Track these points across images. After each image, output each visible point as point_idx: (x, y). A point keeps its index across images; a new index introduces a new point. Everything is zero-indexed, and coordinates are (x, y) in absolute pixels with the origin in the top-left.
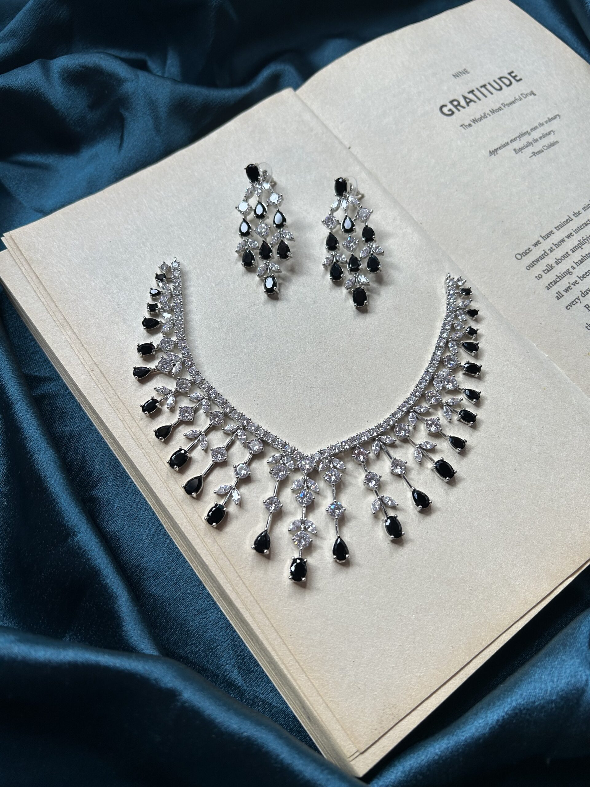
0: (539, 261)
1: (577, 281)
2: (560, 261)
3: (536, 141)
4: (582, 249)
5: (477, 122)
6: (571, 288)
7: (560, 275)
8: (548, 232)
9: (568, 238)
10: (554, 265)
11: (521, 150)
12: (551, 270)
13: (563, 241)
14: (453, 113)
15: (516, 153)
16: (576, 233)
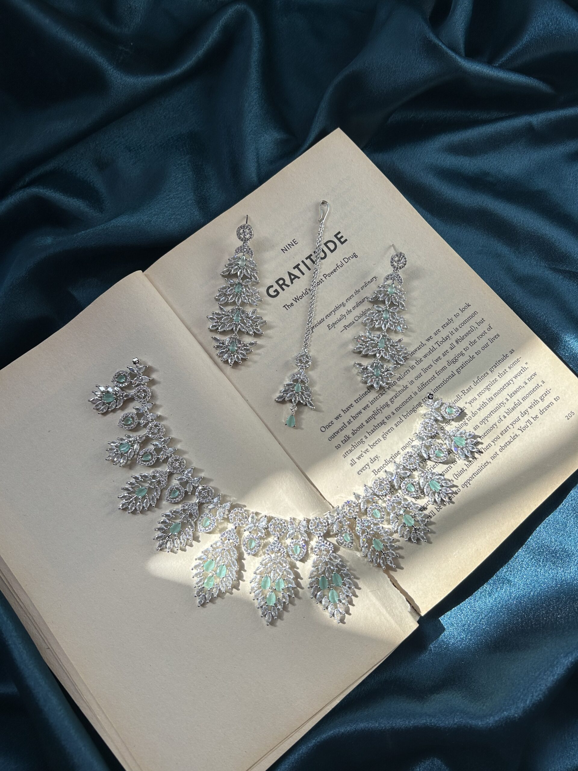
0: (339, 432)
1: (368, 449)
2: (356, 431)
3: (349, 312)
4: (375, 419)
5: (299, 300)
6: (362, 455)
7: (355, 444)
8: (349, 406)
9: (365, 410)
10: (351, 435)
11: (334, 324)
12: (348, 440)
13: (360, 412)
14: (278, 293)
15: (330, 329)
16: (372, 404)
